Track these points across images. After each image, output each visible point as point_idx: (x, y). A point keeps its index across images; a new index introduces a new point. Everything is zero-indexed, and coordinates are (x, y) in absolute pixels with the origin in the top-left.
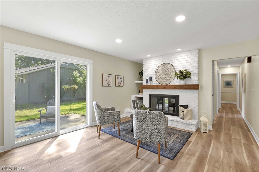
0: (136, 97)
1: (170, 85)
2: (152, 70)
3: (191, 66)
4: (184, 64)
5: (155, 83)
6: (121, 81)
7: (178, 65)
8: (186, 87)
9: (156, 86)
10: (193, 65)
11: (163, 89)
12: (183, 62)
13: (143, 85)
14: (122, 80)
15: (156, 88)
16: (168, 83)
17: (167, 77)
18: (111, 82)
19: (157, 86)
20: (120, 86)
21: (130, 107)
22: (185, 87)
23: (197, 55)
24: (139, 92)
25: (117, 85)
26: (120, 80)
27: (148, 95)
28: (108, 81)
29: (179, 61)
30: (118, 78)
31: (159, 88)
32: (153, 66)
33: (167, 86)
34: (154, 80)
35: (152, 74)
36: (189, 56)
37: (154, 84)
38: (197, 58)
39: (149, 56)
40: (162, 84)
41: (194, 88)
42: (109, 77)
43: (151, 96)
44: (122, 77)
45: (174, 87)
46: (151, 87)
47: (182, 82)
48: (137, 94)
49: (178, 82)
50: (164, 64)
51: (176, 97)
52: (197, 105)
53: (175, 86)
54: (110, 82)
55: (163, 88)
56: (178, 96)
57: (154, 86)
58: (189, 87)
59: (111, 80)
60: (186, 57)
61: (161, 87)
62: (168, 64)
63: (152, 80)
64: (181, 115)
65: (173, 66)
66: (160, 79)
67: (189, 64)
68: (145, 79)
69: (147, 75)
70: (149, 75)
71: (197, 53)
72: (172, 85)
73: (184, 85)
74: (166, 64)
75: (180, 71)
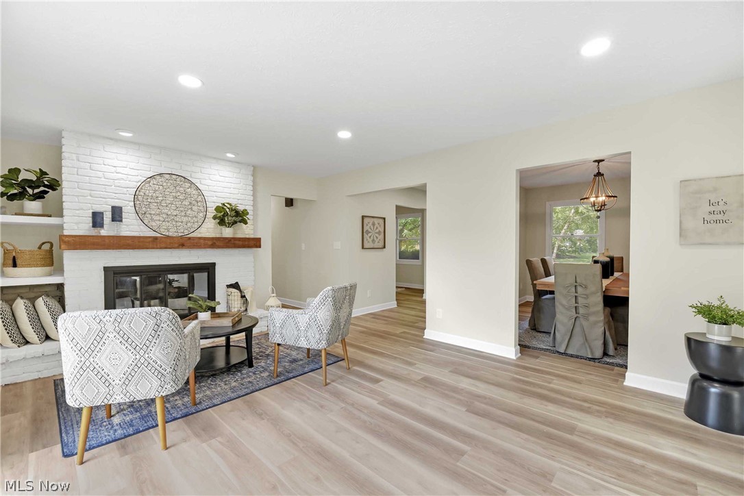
1: (200, 238)
2: (118, 184)
3: (241, 198)
4: (226, 190)
7: (211, 188)
8: (241, 243)
9: (150, 239)
10: (243, 195)
11: (178, 248)
12: (222, 185)
15: (151, 246)
16: (186, 232)
17: (181, 214)
19: (156, 238)
22: (237, 242)
23: (251, 178)
24: (15, 266)
29: (213, 178)
31: (163, 245)
32: (118, 170)
33: (190, 238)
34: (130, 218)
38: (251, 183)
40: (164, 234)
45: (210, 243)
47: (227, 232)
49: (210, 229)
50: (166, 176)
55: (176, 245)
61: (170, 243)
62: (182, 178)
63: (123, 217)
64: (236, 306)
65: (198, 189)
66: (155, 218)
67: (236, 191)
68: (77, 212)
69: (89, 197)
70: (101, 197)
71: (251, 173)
72: (205, 239)
73: (235, 239)
74: (174, 176)
75: (224, 204)
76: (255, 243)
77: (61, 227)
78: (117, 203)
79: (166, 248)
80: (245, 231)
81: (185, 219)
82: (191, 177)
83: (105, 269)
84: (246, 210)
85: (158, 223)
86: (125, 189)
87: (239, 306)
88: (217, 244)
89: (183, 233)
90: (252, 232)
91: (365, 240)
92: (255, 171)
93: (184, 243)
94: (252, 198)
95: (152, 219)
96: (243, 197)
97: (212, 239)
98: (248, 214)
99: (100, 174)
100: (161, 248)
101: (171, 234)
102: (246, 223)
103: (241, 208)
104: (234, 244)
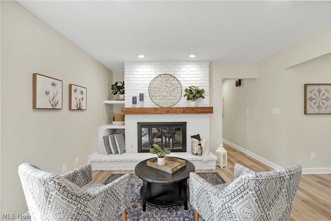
0: (107, 129)
1: (177, 108)
2: (143, 83)
3: (201, 83)
4: (193, 79)
5: (148, 103)
6: (82, 99)
7: (185, 79)
8: (200, 110)
9: (153, 109)
10: (203, 81)
12: (192, 76)
13: (126, 107)
14: (84, 96)
16: (171, 105)
17: (169, 95)
18: (59, 98)
19: (156, 109)
20: (80, 109)
21: (97, 150)
22: (198, 110)
23: (208, 69)
24: (114, 121)
25: (74, 107)
26: (80, 96)
27: (137, 125)
28: (51, 96)
29: (185, 73)
30: (75, 92)
31: (159, 112)
32: (143, 76)
33: (172, 108)
34: (147, 99)
35: (144, 90)
36: (198, 69)
37: (146, 106)
38: (208, 72)
39: (141, 56)
40: (161, 106)
41: (209, 111)
42: (53, 85)
43: (141, 125)
44: (84, 90)
45: (182, 110)
46: (145, 111)
47: (192, 104)
48: (107, 124)
49: (184, 103)
50: (163, 76)
51: (183, 125)
52: (209, 133)
53: (185, 110)
54: (56, 99)
55: (165, 112)
56: (185, 123)
57: (150, 109)
58: (203, 110)
59: (59, 95)
60: (195, 69)
61: (162, 111)
62: (170, 76)
63: (144, 99)
64: (196, 150)
65: (178, 80)
66: (158, 98)
67: (199, 79)
68: (129, 97)
69: (133, 90)
70: (137, 90)
71: (208, 66)
72: (179, 108)
73: (196, 108)
74: (166, 75)
75: (190, 87)
76: (209, 110)
77: (124, 105)
78: (142, 92)
79: (160, 114)
80: (204, 103)
81: (171, 98)
82: (174, 74)
83: (138, 123)
84: (203, 89)
85: (158, 100)
86: (146, 85)
87: (197, 150)
88: (186, 111)
89: (170, 105)
90: (209, 103)
91: (308, 106)
92: (211, 65)
93: (169, 111)
94: (208, 82)
95: (156, 99)
96: (203, 82)
97: (184, 108)
98: (204, 92)
99: (137, 79)
100: (158, 114)
101: (164, 106)
102: (203, 98)
103: (200, 88)
104: (196, 111)
